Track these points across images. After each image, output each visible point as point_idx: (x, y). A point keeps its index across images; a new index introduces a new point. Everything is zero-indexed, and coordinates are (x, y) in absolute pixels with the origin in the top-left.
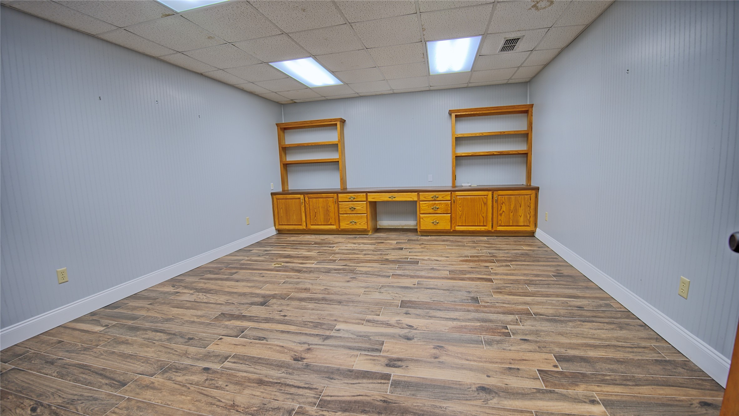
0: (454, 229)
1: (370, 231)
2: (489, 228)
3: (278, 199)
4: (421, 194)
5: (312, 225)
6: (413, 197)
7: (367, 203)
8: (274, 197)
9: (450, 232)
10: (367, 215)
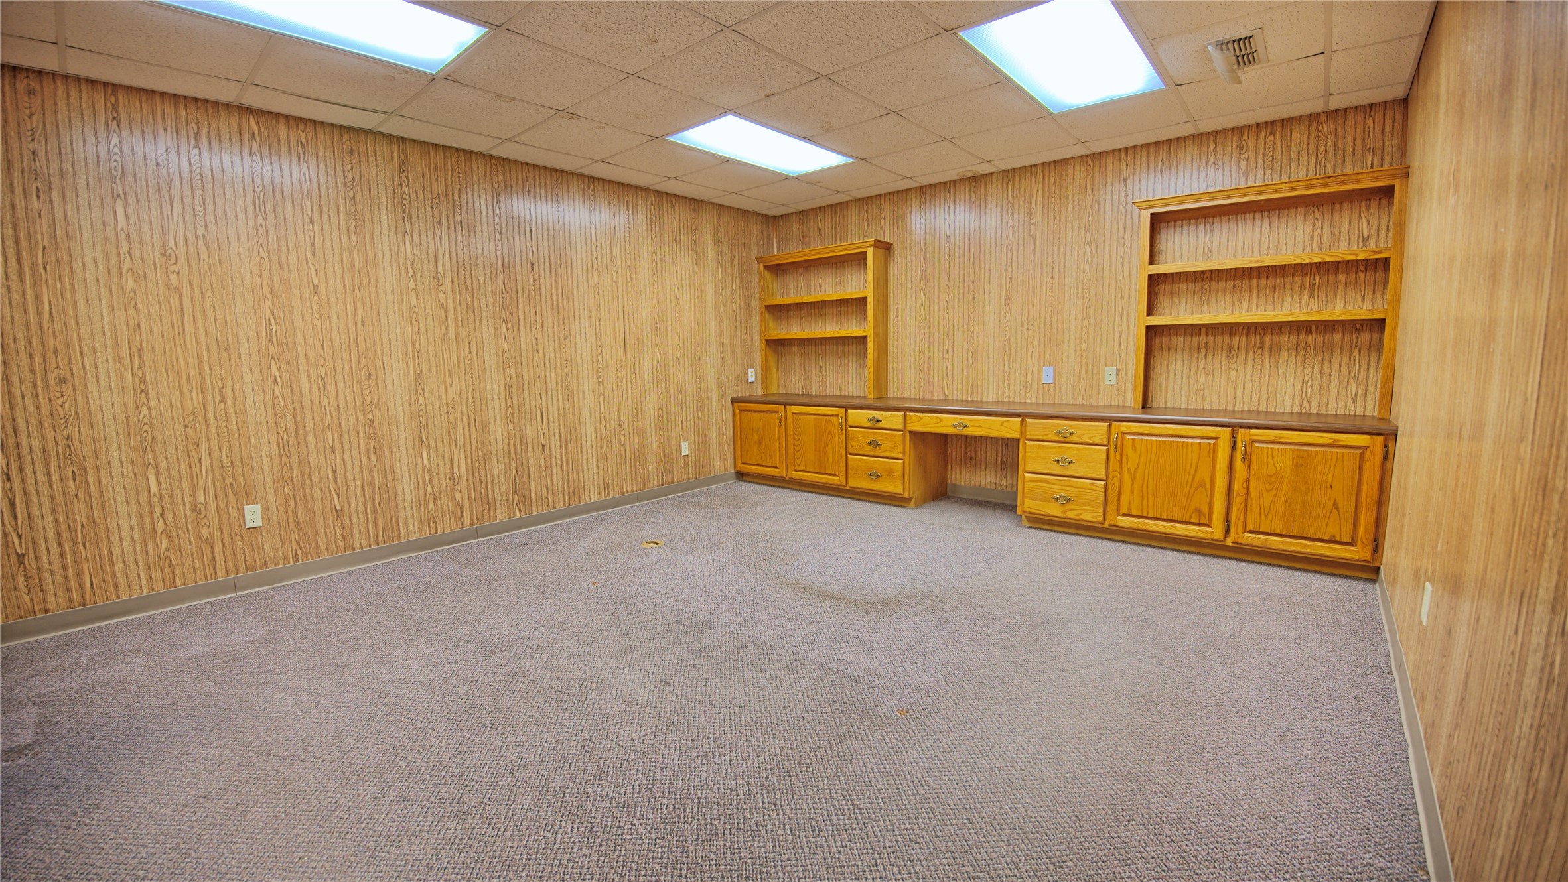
0: (1113, 523)
1: (910, 499)
2: (1215, 531)
3: (744, 411)
4: (1031, 423)
5: (796, 470)
6: (1008, 428)
7: (904, 435)
8: (736, 405)
9: (1104, 530)
10: (904, 463)
